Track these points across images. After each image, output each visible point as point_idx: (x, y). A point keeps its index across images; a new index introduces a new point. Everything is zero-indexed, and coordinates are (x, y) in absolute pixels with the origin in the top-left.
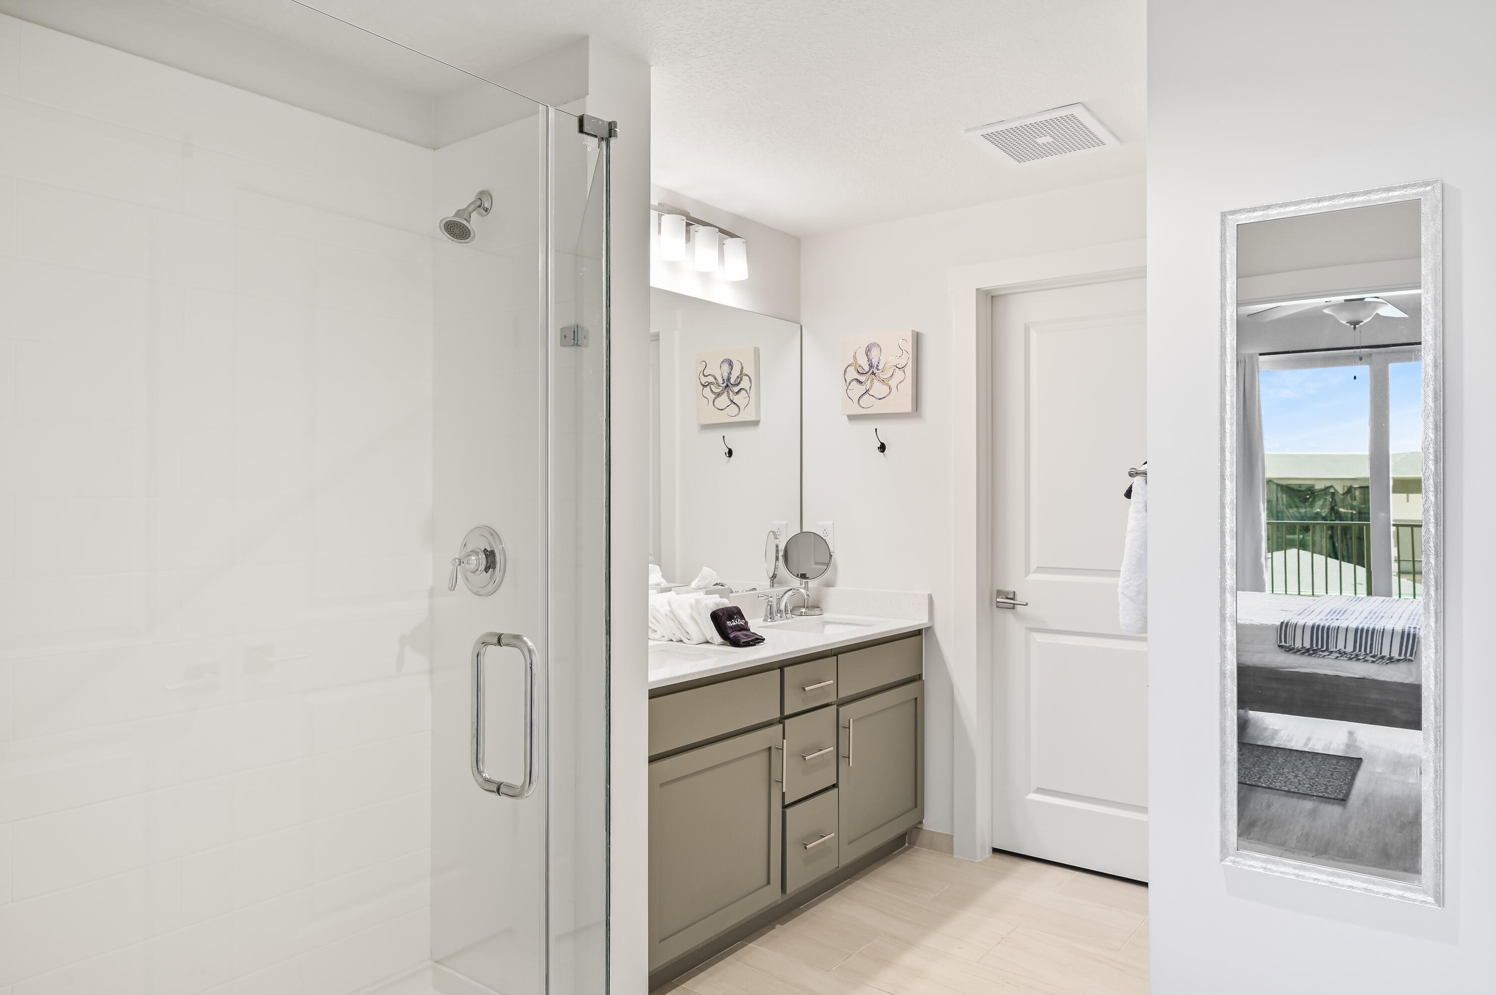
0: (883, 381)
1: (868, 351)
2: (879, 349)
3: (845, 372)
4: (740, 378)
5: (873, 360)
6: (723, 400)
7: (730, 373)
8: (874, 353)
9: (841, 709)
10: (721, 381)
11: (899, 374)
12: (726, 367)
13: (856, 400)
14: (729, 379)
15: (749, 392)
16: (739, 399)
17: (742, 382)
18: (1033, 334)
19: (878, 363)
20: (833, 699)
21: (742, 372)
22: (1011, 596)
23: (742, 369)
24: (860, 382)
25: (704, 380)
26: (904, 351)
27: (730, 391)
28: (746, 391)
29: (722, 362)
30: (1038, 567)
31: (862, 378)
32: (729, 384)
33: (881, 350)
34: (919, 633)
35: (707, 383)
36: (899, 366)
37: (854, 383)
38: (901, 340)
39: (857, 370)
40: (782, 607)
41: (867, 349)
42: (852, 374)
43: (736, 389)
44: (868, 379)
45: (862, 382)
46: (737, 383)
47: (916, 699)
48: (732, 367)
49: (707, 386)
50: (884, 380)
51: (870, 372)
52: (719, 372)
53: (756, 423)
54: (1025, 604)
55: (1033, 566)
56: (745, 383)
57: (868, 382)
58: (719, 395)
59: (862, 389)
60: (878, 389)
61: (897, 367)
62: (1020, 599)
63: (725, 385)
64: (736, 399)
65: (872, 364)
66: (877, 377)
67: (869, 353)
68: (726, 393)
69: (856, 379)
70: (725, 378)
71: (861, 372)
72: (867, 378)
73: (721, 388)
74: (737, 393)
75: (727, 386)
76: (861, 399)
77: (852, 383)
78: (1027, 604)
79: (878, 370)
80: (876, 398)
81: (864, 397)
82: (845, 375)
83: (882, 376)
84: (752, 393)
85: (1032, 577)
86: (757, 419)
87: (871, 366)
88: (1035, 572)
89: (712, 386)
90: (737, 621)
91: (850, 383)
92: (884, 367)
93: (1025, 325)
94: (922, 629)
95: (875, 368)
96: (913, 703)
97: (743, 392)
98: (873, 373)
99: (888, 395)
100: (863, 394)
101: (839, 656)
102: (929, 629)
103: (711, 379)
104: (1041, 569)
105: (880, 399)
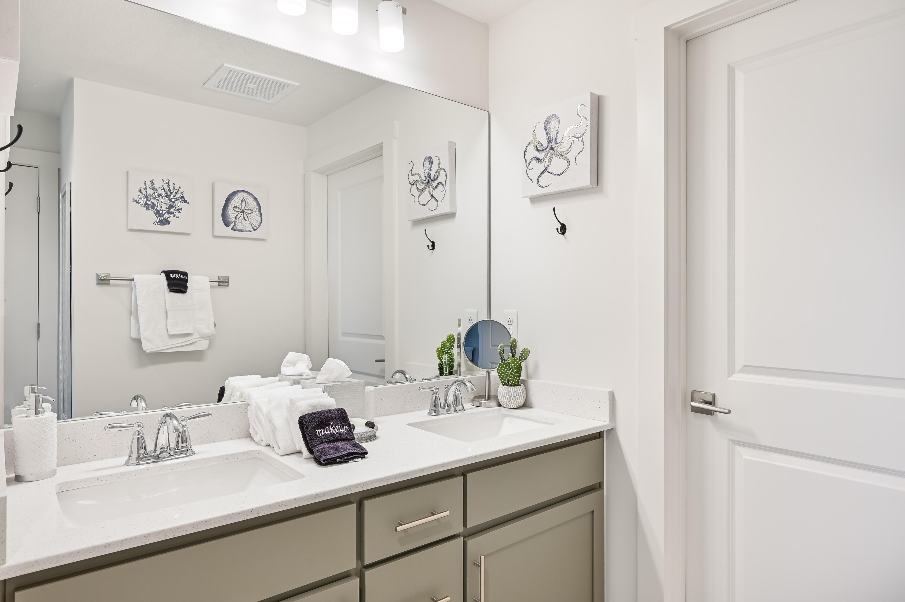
0: (561, 155)
1: (547, 125)
2: (557, 121)
3: (525, 151)
4: (438, 173)
5: (551, 133)
6: (426, 196)
7: (430, 170)
8: (553, 125)
9: (471, 542)
10: (424, 179)
11: (577, 145)
12: (427, 164)
13: (535, 180)
14: (429, 176)
15: (444, 185)
16: (437, 193)
17: (439, 177)
18: (740, 77)
19: (557, 137)
20: (459, 529)
21: (440, 167)
22: (709, 399)
23: (439, 164)
24: (539, 160)
25: (412, 179)
26: (582, 118)
27: (430, 187)
28: (443, 185)
29: (425, 160)
30: (744, 366)
31: (541, 156)
32: (430, 180)
33: (559, 121)
34: (599, 436)
35: (414, 182)
36: (578, 135)
37: (534, 161)
38: (579, 106)
39: (537, 147)
40: (450, 399)
41: (546, 123)
42: (532, 152)
43: (435, 184)
44: (547, 156)
45: (541, 160)
46: (436, 178)
47: (593, 512)
48: (432, 164)
49: (413, 184)
50: (562, 153)
51: (549, 148)
52: (421, 169)
53: (451, 216)
54: (727, 411)
55: (739, 365)
56: (441, 179)
57: (547, 159)
58: (422, 191)
59: (541, 167)
60: (557, 165)
61: (575, 137)
62: (721, 403)
63: (427, 181)
64: (436, 193)
65: (550, 138)
66: (556, 151)
67: (547, 127)
68: (427, 189)
69: (535, 157)
70: (427, 174)
71: (540, 149)
72: (546, 154)
73: (424, 184)
74: (436, 187)
75: (428, 182)
76: (540, 178)
77: (532, 162)
78: (729, 412)
79: (557, 143)
80: (554, 175)
81: (543, 175)
82: (525, 154)
83: (561, 149)
84: (448, 186)
85: (737, 377)
86: (453, 211)
87: (549, 141)
88: (741, 371)
89: (418, 184)
90: (334, 429)
91: (530, 162)
92: (562, 140)
93: (729, 66)
94: (604, 431)
95: (553, 142)
96: (589, 517)
97: (440, 186)
98: (552, 148)
99: (566, 170)
100: (542, 173)
101: (468, 476)
102: (611, 431)
103: (416, 178)
104: (748, 369)
105: (558, 175)
